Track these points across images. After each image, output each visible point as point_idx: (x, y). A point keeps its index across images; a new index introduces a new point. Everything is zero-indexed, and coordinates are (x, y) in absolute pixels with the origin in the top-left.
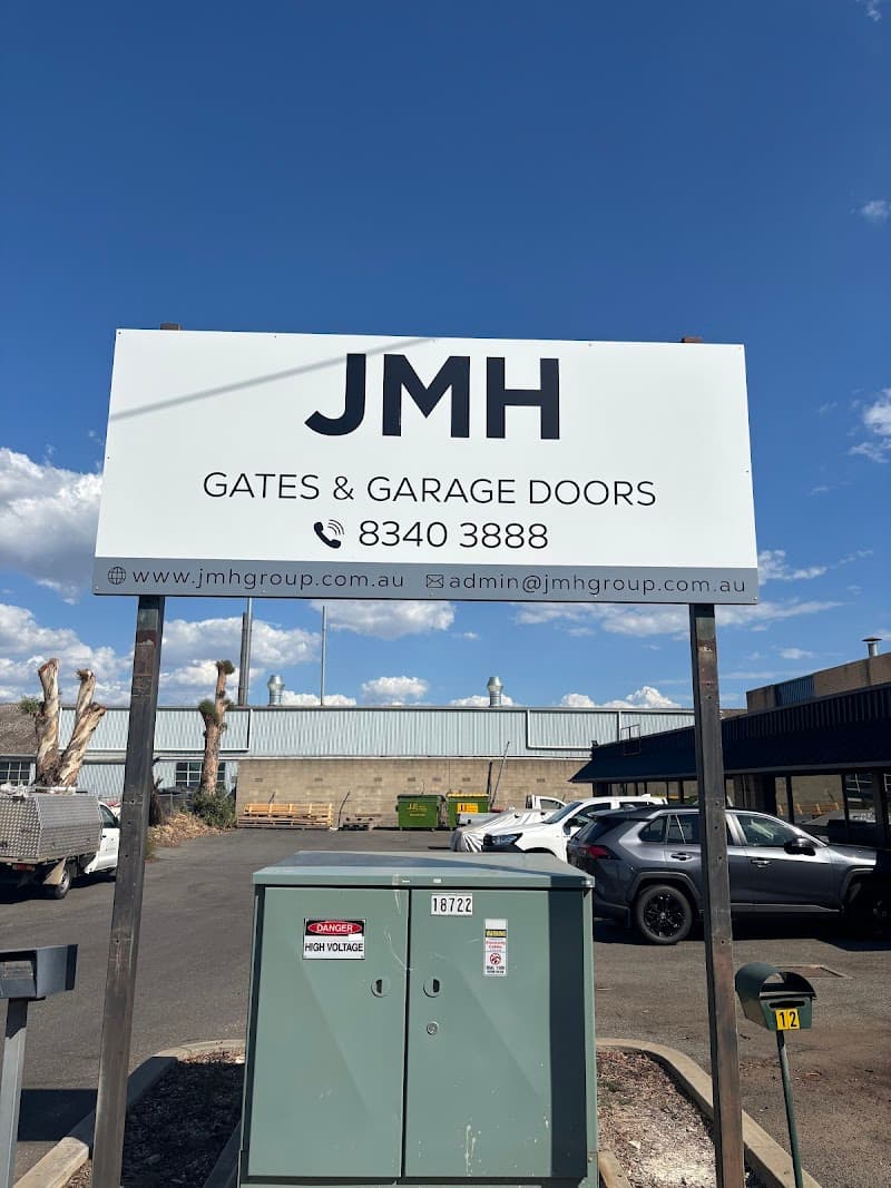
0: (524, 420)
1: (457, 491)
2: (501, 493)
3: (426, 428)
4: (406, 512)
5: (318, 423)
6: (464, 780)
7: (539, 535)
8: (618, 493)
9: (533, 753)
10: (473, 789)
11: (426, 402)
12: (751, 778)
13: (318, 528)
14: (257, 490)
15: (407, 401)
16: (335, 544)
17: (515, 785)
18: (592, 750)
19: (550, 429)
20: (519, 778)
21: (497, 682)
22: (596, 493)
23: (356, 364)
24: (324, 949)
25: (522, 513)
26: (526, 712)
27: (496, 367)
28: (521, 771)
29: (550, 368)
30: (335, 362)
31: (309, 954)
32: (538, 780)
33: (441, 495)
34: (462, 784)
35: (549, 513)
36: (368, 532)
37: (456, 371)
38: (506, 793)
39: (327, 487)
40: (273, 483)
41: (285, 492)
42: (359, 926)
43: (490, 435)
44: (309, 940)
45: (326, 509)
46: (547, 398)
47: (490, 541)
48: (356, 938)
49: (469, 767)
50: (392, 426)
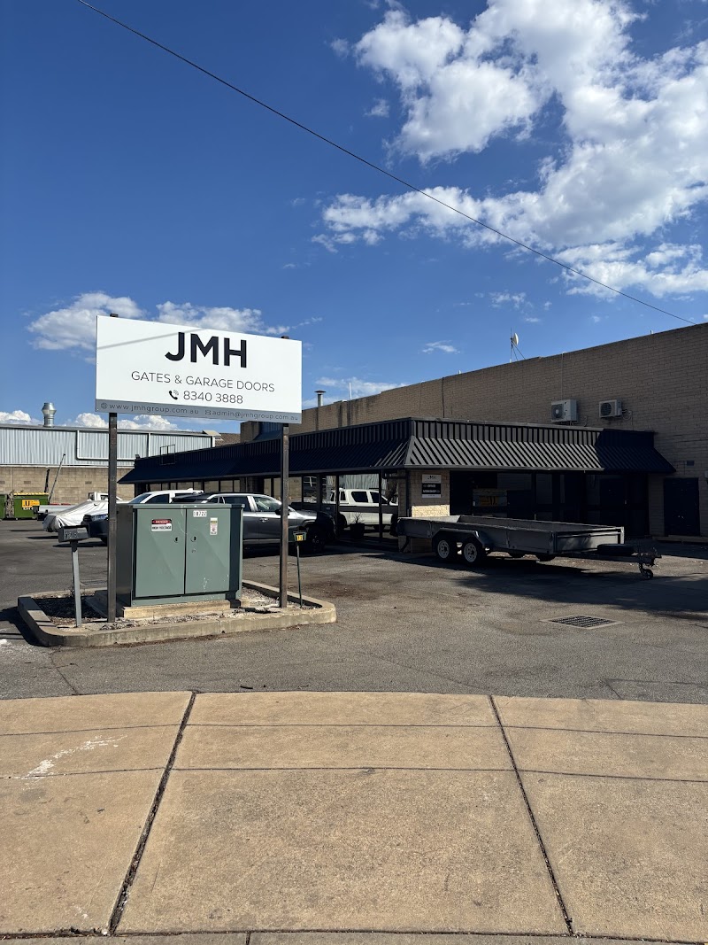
0: (235, 360)
1: (215, 383)
2: (228, 384)
3: (205, 360)
4: (199, 389)
5: (169, 356)
6: (25, 482)
7: (240, 399)
8: (264, 387)
9: (81, 463)
10: (33, 489)
11: (205, 352)
12: (251, 479)
13: (170, 392)
14: (150, 379)
15: (199, 351)
16: (176, 398)
17: (69, 486)
18: (135, 461)
19: (244, 364)
20: (71, 481)
21: (51, 407)
22: (257, 386)
23: (181, 336)
24: (159, 528)
25: (234, 391)
26: (76, 431)
27: (227, 341)
28: (74, 476)
29: (243, 343)
30: (174, 334)
31: (153, 530)
32: (87, 483)
33: (210, 384)
34: (24, 486)
35: (243, 392)
36: (186, 395)
37: (214, 341)
38: (60, 491)
39: (173, 379)
40: (155, 376)
41: (159, 379)
42: (170, 521)
43: (225, 364)
44: (153, 526)
45: (173, 386)
46: (242, 353)
47: (226, 400)
48: (169, 525)
49: (30, 473)
50: (194, 359)
